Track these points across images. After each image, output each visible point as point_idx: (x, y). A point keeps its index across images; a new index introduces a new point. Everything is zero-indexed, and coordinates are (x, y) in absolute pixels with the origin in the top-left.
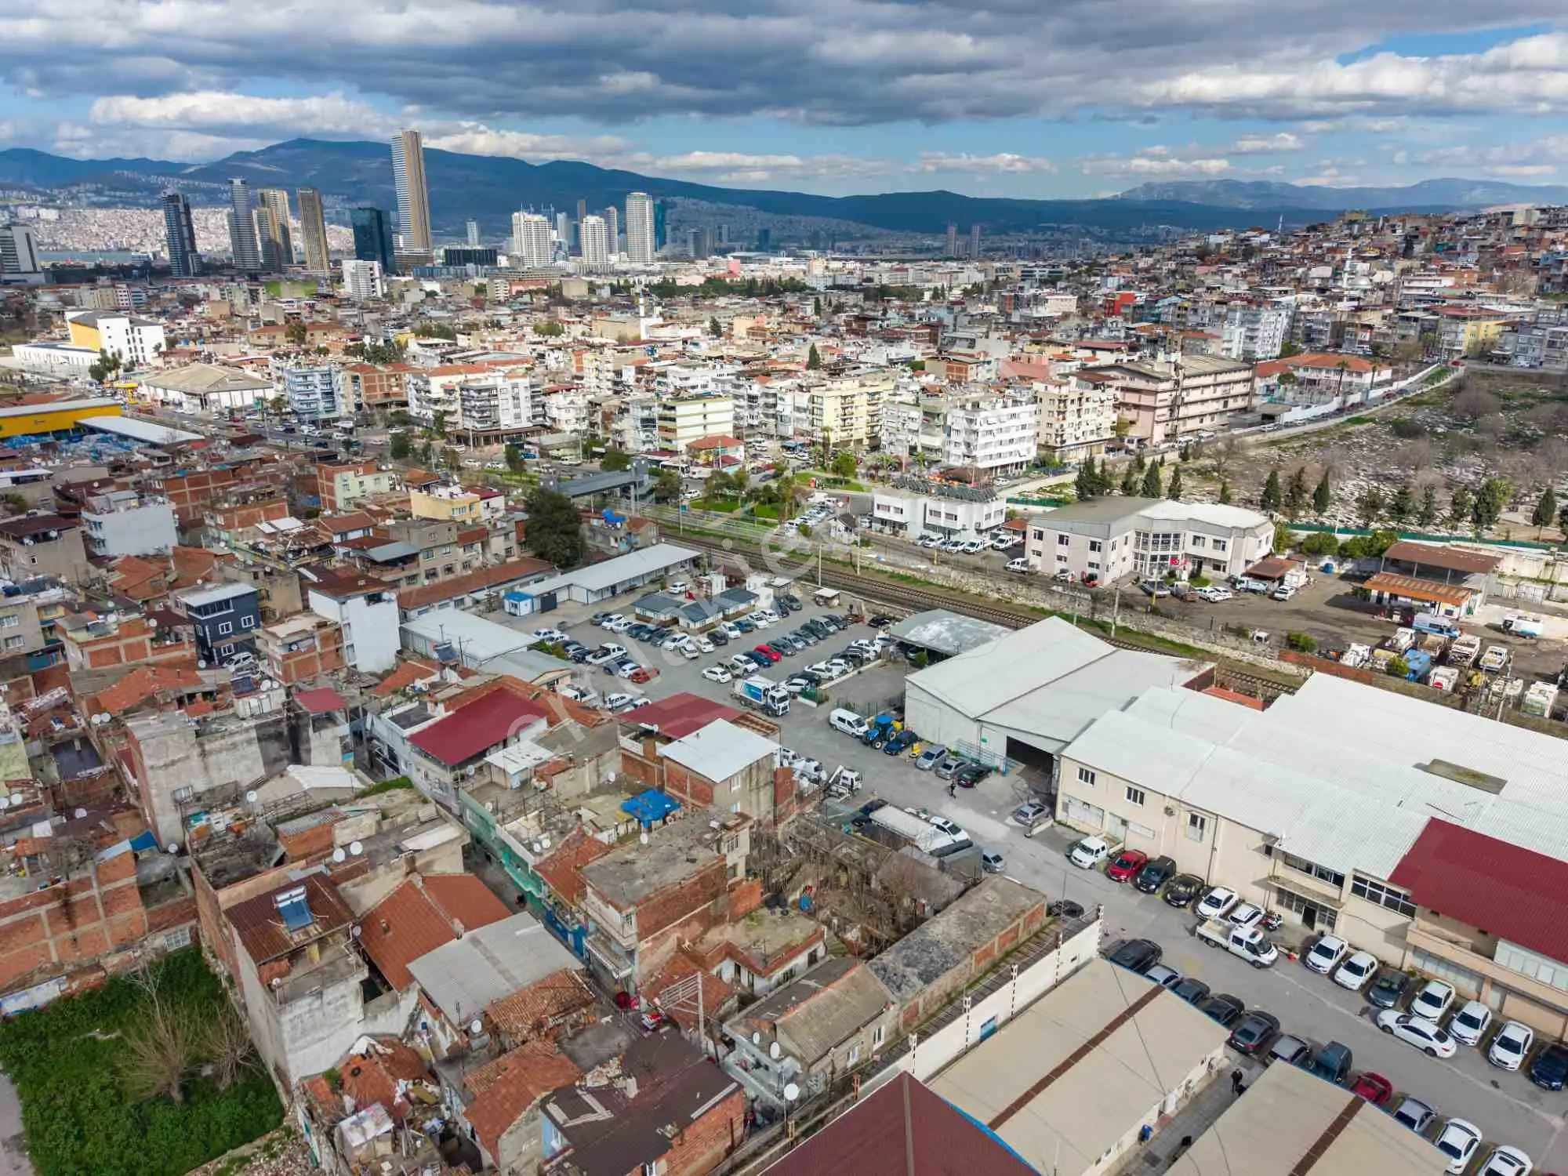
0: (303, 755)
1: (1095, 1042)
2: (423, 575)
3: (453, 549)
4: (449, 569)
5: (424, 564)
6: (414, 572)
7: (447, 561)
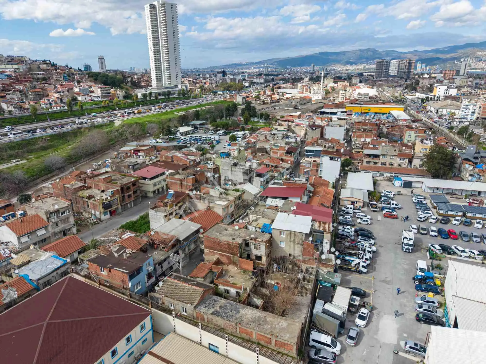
0: (252, 181)
2: (380, 163)
3: (396, 157)
4: (392, 165)
5: (382, 160)
6: (377, 161)
7: (391, 161)
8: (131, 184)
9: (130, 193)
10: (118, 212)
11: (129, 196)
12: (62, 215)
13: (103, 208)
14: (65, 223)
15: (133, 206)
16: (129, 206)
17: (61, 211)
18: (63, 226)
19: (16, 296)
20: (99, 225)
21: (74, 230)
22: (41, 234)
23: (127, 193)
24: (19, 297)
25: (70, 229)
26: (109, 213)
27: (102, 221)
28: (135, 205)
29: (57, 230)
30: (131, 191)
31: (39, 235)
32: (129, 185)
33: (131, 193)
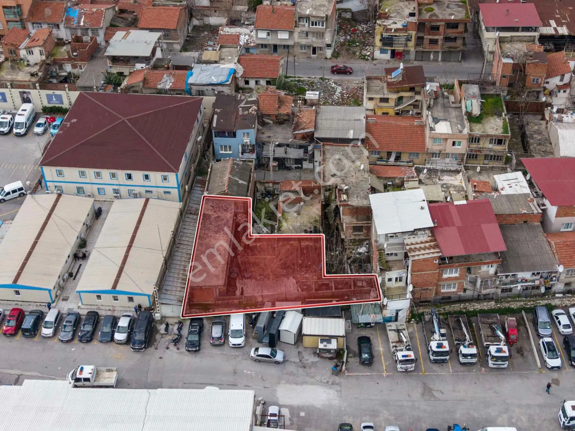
1: (130, 247)
8: (443, 23)
9: (436, 37)
10: (407, 57)
11: (434, 42)
12: (313, 25)
13: (381, 40)
14: (317, 38)
15: (440, 59)
16: (432, 57)
17: (312, 19)
18: (314, 39)
19: (168, 87)
20: (367, 62)
21: (329, 53)
22: (282, 38)
23: (429, 34)
24: (170, 90)
25: (321, 49)
26: (389, 52)
27: (373, 59)
28: (444, 60)
29: (304, 41)
30: (440, 35)
31: (279, 37)
32: (438, 24)
33: (440, 38)
